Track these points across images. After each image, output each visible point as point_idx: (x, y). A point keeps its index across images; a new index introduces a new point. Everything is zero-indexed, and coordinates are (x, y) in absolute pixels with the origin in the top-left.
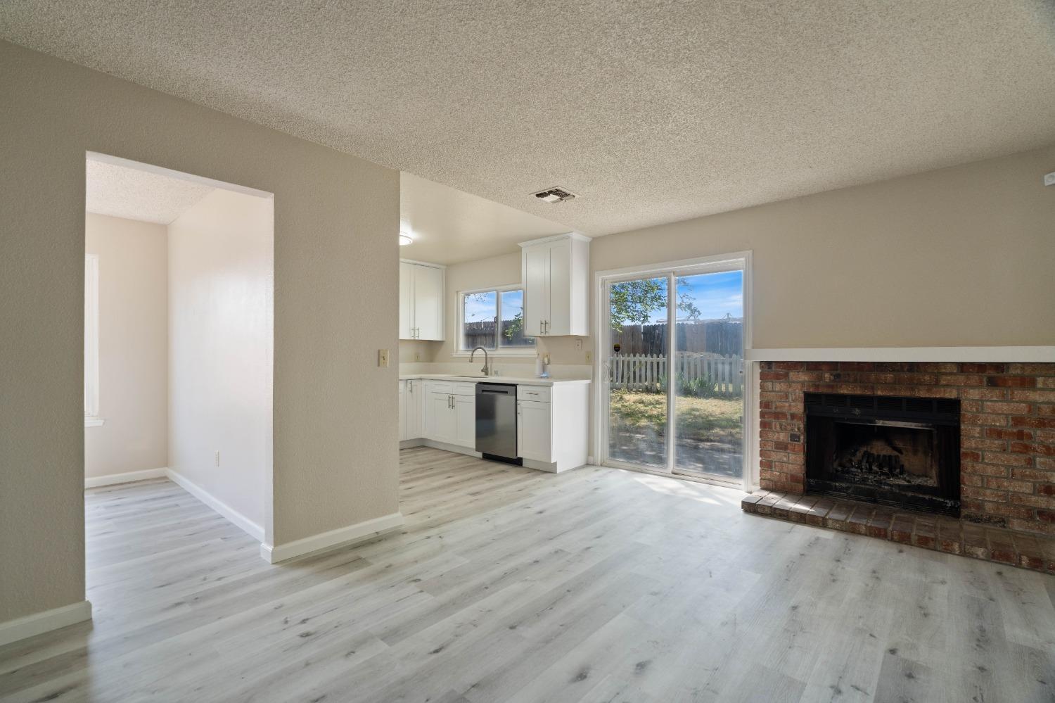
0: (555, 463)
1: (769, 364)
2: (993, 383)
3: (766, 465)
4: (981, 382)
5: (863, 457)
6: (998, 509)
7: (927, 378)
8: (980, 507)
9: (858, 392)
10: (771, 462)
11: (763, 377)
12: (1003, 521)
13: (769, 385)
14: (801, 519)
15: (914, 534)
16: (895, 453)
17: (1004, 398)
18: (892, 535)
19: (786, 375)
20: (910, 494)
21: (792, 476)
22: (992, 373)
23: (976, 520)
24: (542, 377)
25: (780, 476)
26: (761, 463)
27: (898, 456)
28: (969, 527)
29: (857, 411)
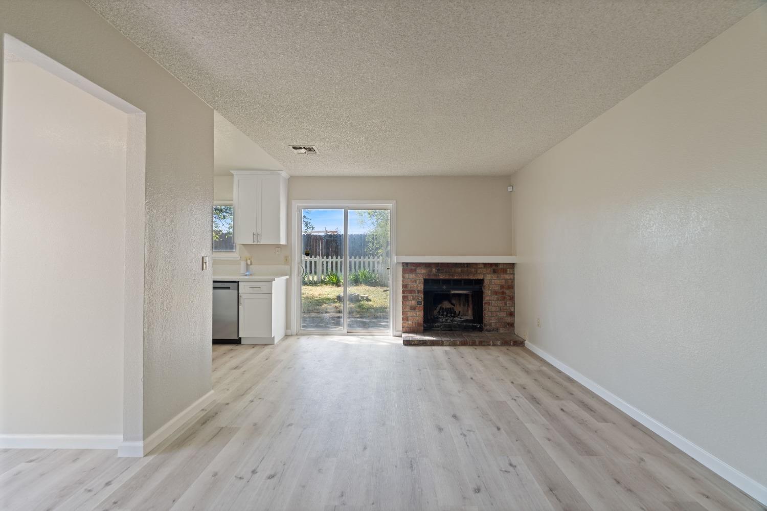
0: (274, 337)
1: (407, 264)
2: (495, 272)
3: (405, 319)
4: (491, 271)
5: (440, 309)
6: (496, 324)
7: (473, 270)
8: (490, 325)
9: (447, 277)
10: (408, 317)
11: (404, 271)
12: (497, 330)
13: (407, 276)
14: (432, 343)
15: (477, 340)
16: (452, 306)
17: (498, 278)
18: (469, 342)
19: (415, 270)
20: (465, 324)
21: (418, 323)
22: (494, 267)
23: (489, 331)
24: (246, 275)
25: (412, 324)
26: (403, 318)
27: (453, 308)
28: (488, 334)
29: (444, 287)
